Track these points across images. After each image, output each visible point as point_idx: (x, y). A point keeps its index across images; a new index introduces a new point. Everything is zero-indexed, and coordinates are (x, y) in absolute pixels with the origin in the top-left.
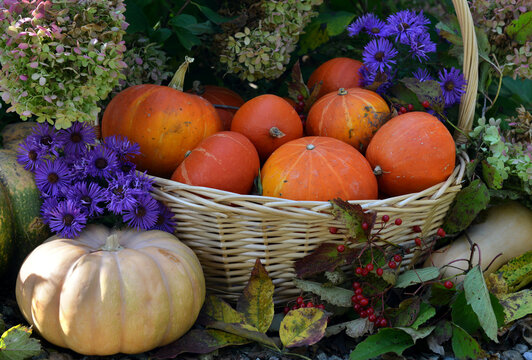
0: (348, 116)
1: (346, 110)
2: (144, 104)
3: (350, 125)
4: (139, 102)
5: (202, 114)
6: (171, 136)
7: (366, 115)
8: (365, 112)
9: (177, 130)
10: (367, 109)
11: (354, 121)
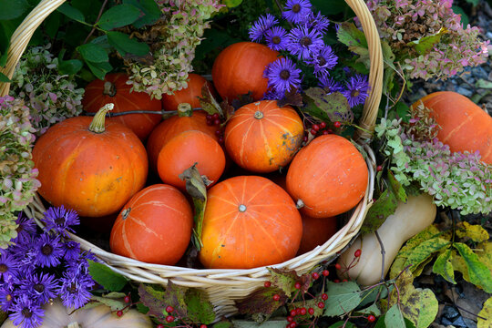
0: (267, 146)
1: (266, 141)
2: (73, 166)
3: (270, 154)
4: (68, 164)
5: (130, 161)
6: (105, 195)
7: (284, 143)
8: (283, 141)
9: (110, 188)
10: (285, 136)
11: (273, 151)
